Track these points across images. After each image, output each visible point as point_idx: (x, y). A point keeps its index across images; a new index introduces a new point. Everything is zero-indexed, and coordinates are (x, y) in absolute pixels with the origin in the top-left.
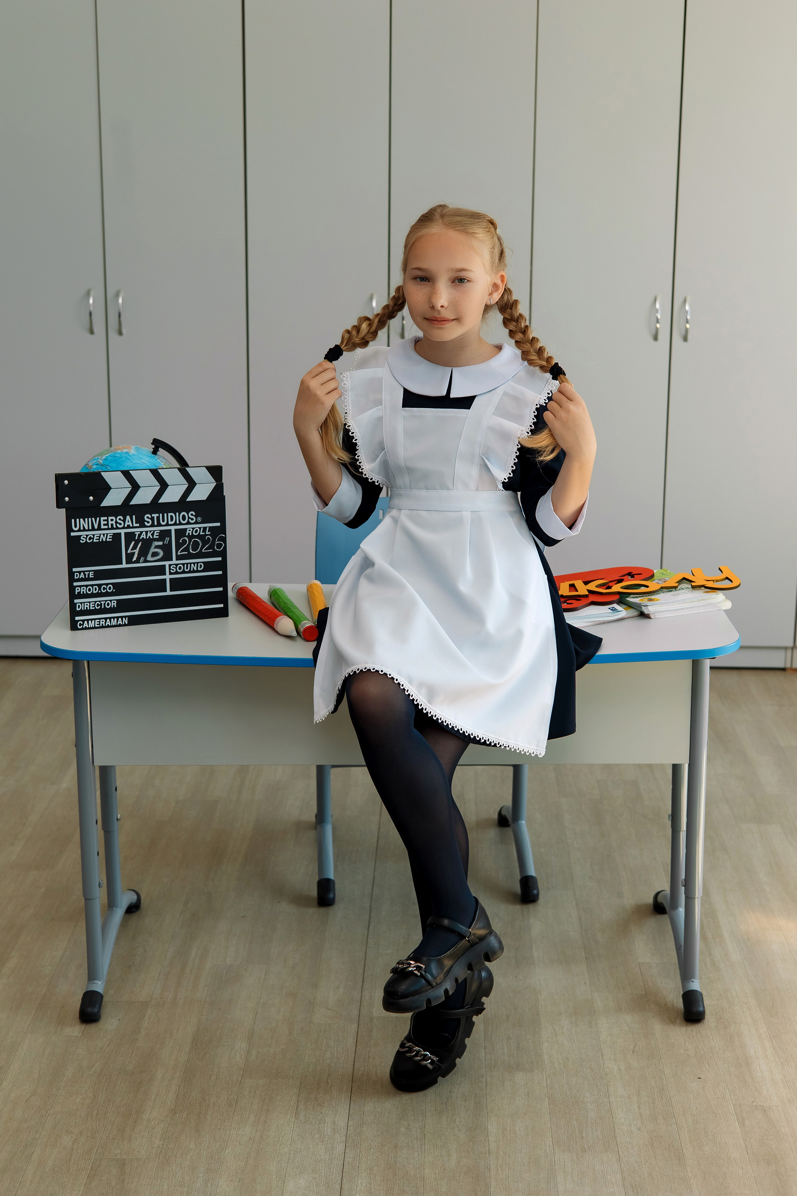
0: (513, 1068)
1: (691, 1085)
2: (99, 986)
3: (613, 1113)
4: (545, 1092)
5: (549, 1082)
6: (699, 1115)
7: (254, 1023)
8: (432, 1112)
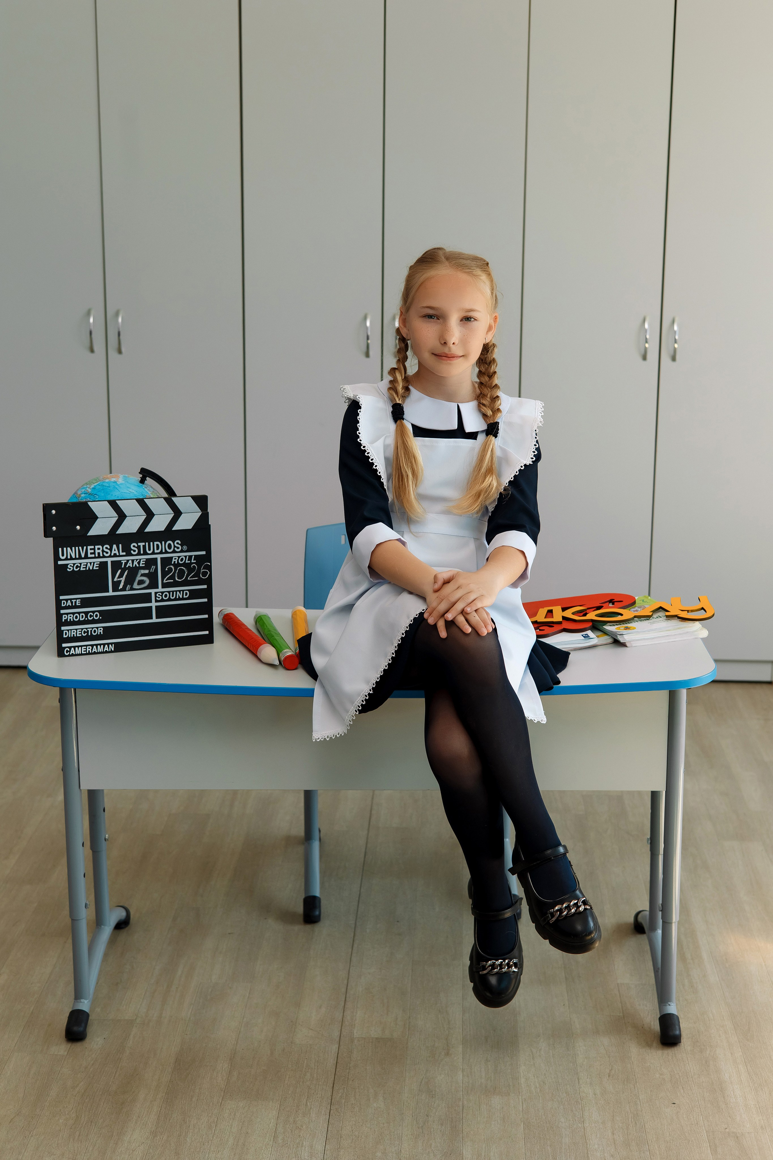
0: (490, 1092)
1: (665, 1111)
2: (84, 1005)
3: (587, 1139)
4: (521, 1116)
5: (524, 1106)
6: (672, 1141)
7: (237, 1043)
8: (408, 1136)
